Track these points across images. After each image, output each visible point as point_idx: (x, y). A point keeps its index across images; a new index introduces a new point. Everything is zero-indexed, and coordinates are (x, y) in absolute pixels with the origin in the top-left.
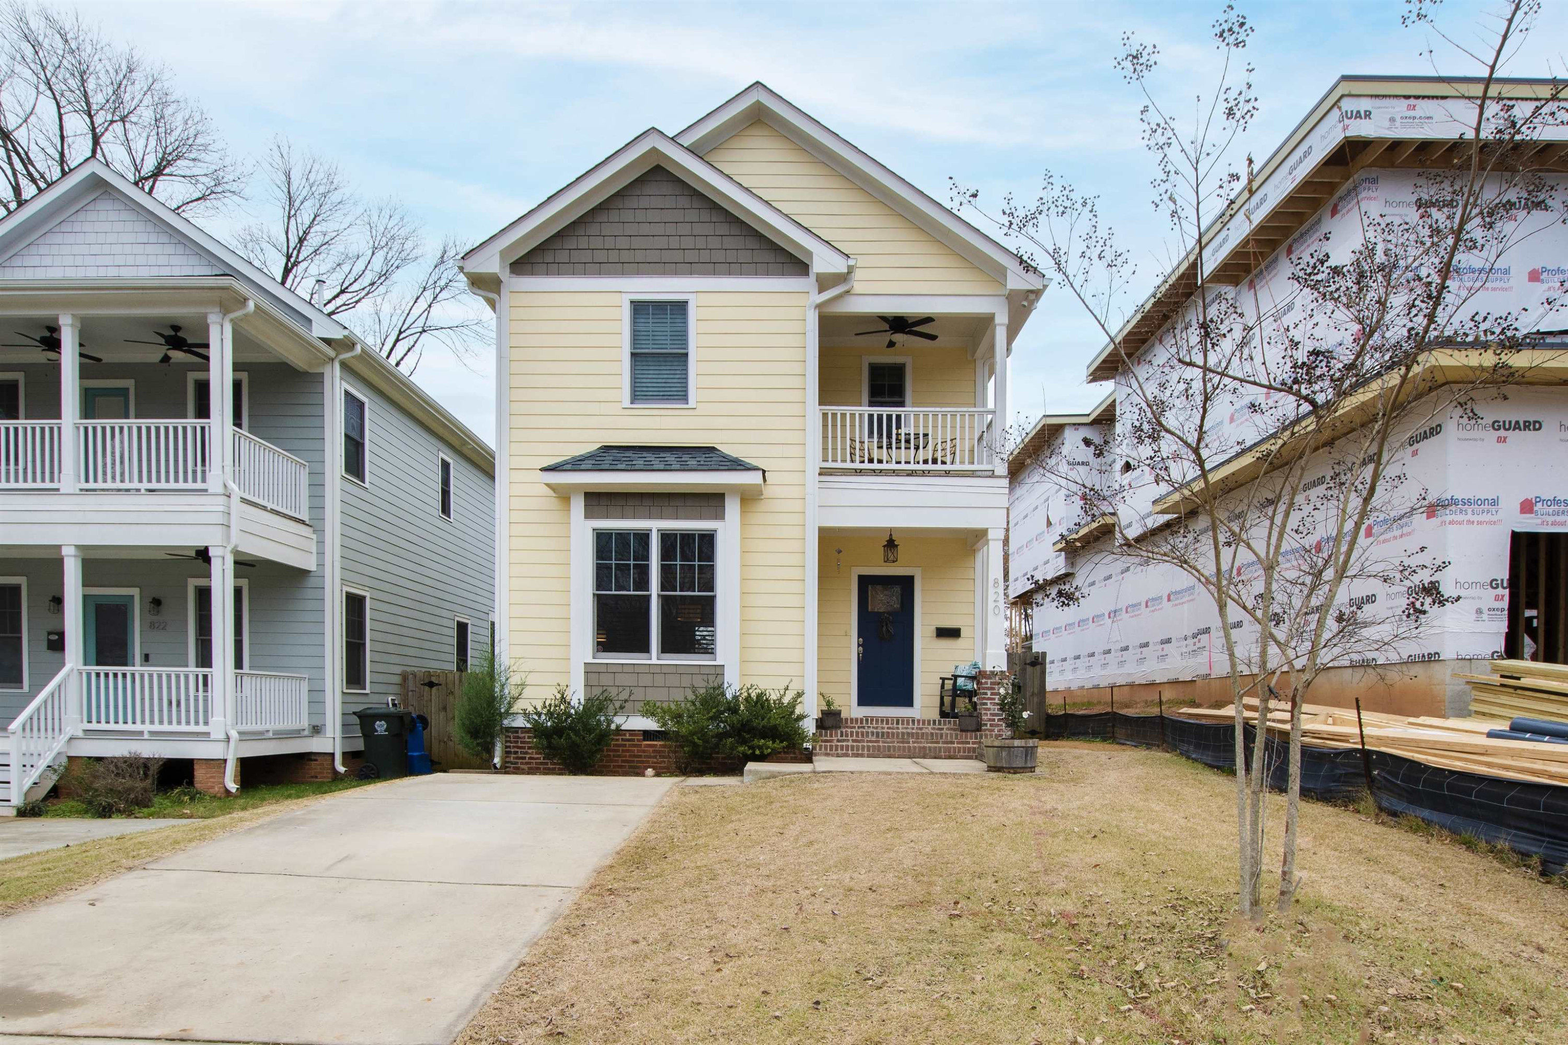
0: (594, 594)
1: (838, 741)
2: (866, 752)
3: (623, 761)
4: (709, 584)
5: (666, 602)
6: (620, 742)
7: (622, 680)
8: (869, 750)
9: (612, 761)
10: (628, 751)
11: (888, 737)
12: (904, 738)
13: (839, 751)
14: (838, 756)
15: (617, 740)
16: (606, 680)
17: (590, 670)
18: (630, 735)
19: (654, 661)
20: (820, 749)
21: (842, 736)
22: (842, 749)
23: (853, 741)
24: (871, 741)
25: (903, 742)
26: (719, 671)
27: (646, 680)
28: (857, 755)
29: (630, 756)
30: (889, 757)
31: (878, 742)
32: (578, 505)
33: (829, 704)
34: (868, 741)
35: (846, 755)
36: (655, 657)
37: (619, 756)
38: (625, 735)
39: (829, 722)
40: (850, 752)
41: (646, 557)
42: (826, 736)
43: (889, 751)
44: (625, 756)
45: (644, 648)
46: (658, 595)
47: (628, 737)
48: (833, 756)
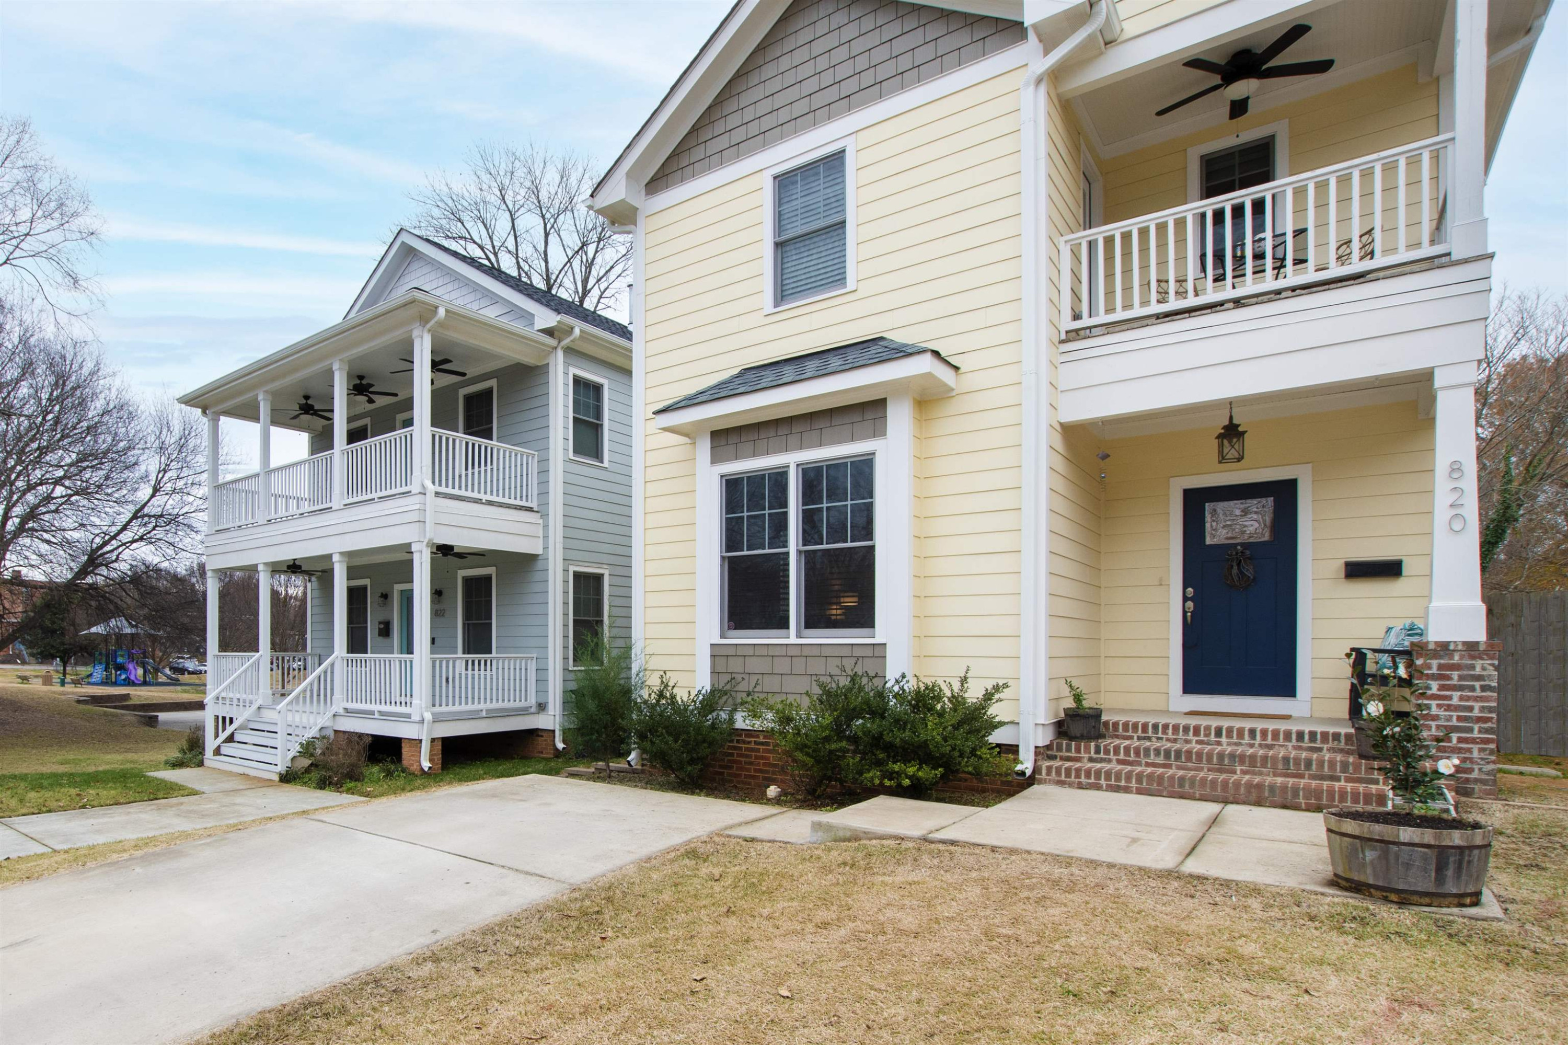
0: (723, 558)
1: (1091, 760)
2: (1134, 784)
3: (755, 770)
4: (866, 529)
5: (810, 560)
6: (753, 745)
7: (755, 665)
8: (1139, 780)
9: (742, 769)
10: (762, 758)
11: (1189, 759)
12: (1224, 763)
13: (1083, 779)
14: (1080, 786)
15: (749, 743)
16: (735, 666)
17: (717, 654)
18: (765, 737)
19: (793, 639)
20: (1049, 773)
21: (1097, 751)
22: (1088, 775)
23: (1120, 762)
24: (1154, 765)
25: (1220, 771)
26: (879, 651)
27: (782, 666)
28: (1117, 789)
29: (765, 764)
30: (1182, 797)
31: (1169, 766)
32: (704, 447)
33: (1078, 698)
34: (1147, 765)
35: (1098, 787)
36: (791, 637)
37: (751, 763)
38: (758, 737)
39: (1076, 728)
40: (1103, 782)
41: (784, 504)
42: (1069, 749)
43: (1181, 785)
44: (758, 764)
45: (783, 624)
46: (799, 552)
47: (761, 739)
48: (1071, 785)
